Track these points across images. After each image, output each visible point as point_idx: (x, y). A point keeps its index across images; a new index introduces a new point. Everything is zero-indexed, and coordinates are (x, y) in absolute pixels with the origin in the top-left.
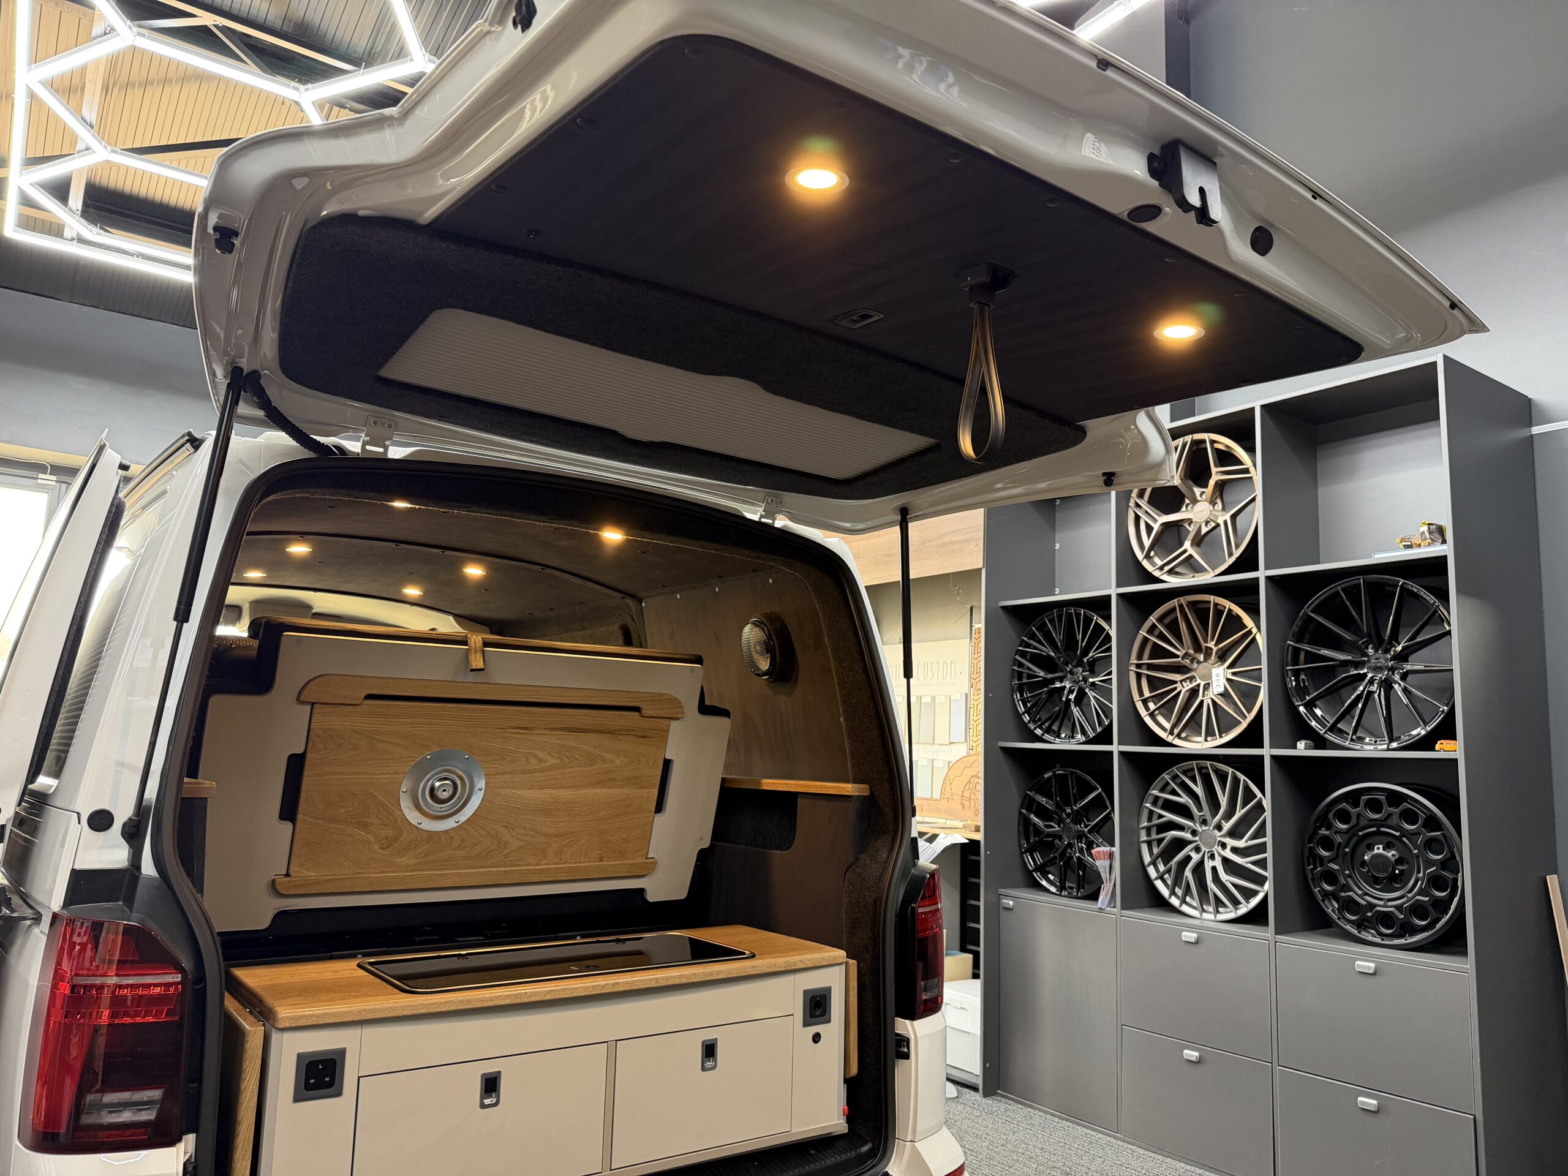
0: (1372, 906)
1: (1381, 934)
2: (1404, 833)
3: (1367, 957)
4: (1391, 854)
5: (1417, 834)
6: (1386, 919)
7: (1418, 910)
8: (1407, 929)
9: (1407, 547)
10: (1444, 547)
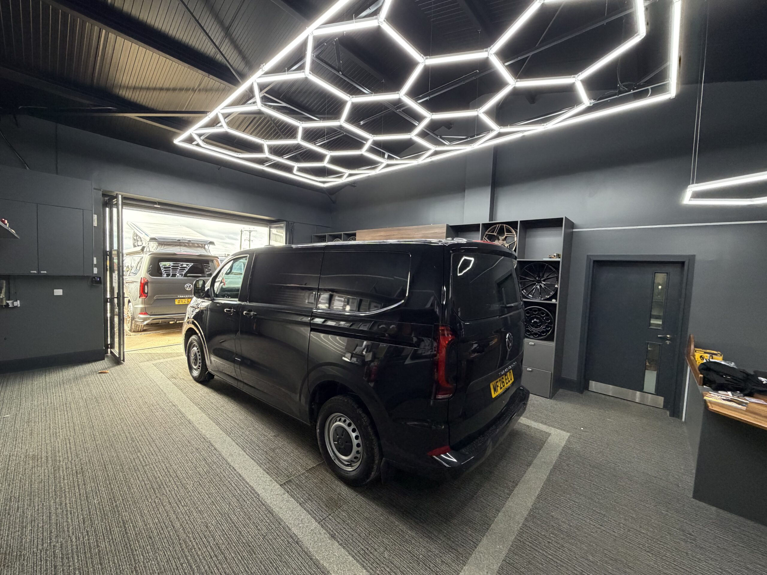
0: (533, 331)
1: (534, 337)
2: (541, 317)
3: (532, 342)
4: (538, 321)
5: (544, 317)
6: (536, 334)
7: (543, 332)
8: (540, 336)
9: (550, 258)
10: (559, 259)
